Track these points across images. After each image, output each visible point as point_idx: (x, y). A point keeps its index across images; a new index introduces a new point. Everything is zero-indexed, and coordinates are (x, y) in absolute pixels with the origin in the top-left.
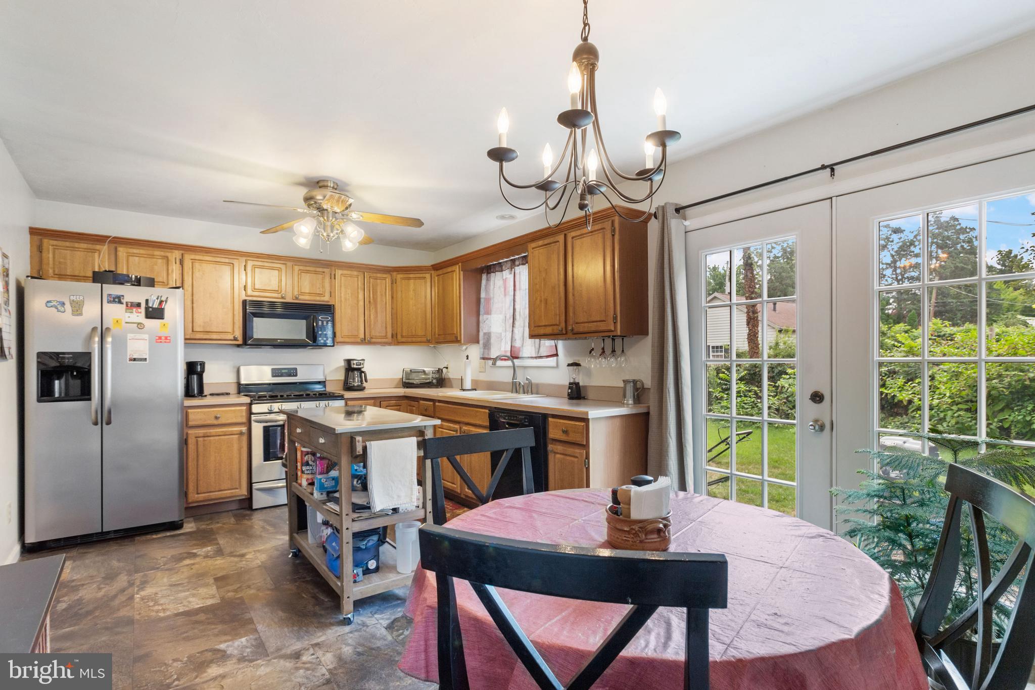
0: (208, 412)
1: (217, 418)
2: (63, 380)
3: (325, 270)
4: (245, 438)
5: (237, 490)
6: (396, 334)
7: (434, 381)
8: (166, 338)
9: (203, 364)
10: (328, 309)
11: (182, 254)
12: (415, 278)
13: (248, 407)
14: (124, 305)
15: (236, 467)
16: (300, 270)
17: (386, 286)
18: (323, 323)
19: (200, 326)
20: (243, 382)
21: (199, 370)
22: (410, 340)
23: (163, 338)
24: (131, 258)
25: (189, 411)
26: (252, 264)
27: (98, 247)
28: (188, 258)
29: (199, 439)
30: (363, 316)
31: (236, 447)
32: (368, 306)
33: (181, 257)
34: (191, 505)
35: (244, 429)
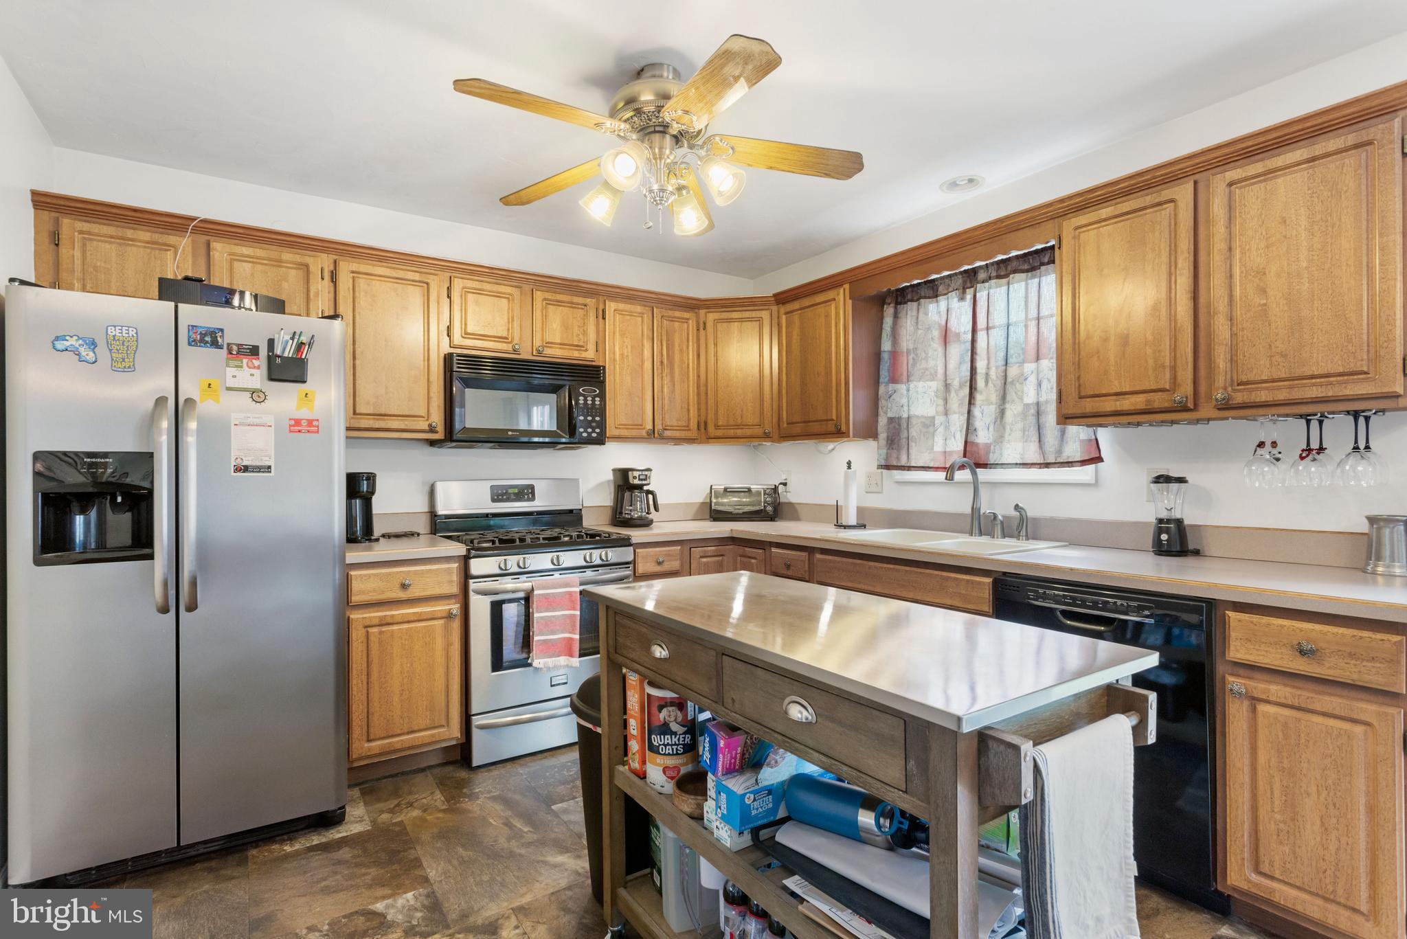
0: (390, 574)
1: (404, 586)
2: (93, 514)
3: (588, 301)
4: (456, 625)
5: (441, 730)
6: (706, 423)
7: (769, 508)
8: (310, 422)
9: (371, 478)
10: (591, 375)
11: (335, 262)
12: (741, 320)
13: (463, 562)
14: (225, 350)
15: (440, 683)
16: (545, 299)
17: (688, 334)
18: (585, 400)
19: (368, 403)
20: (442, 510)
21: (365, 490)
22: (731, 432)
23: (304, 423)
24: (236, 264)
25: (353, 573)
26: (461, 286)
27: (172, 239)
28: (346, 268)
29: (371, 630)
30: (651, 388)
31: (439, 644)
32: (660, 371)
33: (332, 268)
34: (356, 765)
35: (455, 608)
